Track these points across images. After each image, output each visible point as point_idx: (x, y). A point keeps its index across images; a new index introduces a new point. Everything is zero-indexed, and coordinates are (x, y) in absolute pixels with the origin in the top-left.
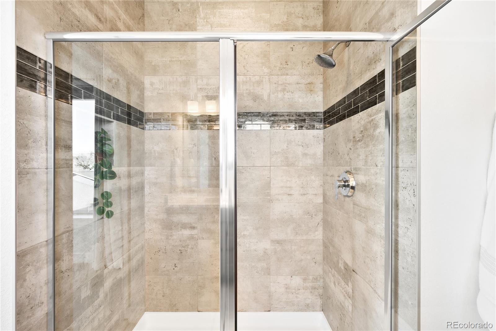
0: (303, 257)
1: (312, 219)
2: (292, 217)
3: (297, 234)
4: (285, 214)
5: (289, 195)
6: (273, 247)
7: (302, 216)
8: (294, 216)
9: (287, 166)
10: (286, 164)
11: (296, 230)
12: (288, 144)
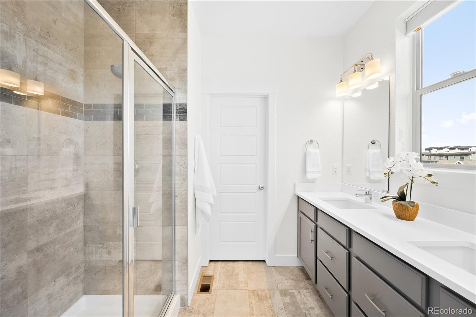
0: (66, 253)
1: (74, 209)
2: (55, 213)
3: (60, 231)
4: (47, 213)
5: (51, 188)
6: (31, 260)
7: (65, 209)
8: (57, 211)
9: (49, 155)
10: (48, 153)
11: (59, 226)
12: (50, 130)
